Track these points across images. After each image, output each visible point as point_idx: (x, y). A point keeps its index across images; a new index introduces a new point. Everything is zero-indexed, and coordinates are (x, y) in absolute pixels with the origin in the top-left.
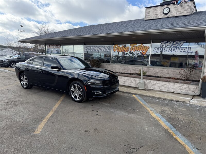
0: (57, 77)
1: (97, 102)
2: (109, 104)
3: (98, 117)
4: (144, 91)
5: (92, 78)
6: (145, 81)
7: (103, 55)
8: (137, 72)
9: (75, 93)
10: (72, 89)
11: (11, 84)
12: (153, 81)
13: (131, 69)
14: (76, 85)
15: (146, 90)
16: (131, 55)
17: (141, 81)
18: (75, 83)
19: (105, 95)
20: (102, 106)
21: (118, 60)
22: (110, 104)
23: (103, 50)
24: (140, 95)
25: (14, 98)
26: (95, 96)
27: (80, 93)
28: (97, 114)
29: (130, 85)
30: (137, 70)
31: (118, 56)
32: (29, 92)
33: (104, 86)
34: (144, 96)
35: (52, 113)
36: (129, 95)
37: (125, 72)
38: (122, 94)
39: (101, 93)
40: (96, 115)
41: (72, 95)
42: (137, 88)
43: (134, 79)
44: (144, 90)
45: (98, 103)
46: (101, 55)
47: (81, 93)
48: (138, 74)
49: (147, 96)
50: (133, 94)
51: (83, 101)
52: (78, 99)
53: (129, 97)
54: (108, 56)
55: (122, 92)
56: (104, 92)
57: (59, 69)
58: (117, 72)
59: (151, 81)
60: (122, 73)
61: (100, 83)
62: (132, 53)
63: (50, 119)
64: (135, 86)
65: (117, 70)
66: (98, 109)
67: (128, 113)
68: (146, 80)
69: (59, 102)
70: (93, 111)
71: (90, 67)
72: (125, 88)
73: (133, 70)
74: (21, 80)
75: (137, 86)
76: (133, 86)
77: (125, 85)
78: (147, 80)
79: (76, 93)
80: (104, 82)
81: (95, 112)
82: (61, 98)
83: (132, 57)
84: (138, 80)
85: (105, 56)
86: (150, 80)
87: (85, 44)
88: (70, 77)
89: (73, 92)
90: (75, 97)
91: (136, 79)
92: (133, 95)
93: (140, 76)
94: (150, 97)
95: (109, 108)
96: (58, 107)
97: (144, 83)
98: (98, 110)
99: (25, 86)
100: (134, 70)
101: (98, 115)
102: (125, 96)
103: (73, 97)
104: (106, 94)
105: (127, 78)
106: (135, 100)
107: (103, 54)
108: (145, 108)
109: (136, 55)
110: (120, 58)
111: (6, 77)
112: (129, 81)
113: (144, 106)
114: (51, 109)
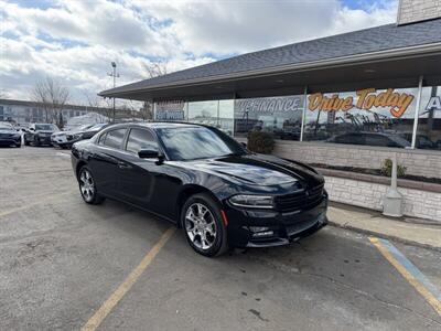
0: (153, 180)
1: (261, 258)
2: (296, 270)
3: (259, 324)
4: (402, 225)
5: (244, 188)
6: (404, 192)
7: (281, 121)
8: (377, 166)
9: (196, 227)
10: (189, 217)
11: (64, 191)
12: (429, 194)
13: (358, 156)
14: (200, 207)
15: (407, 220)
16: (349, 121)
17: (392, 191)
18: (198, 201)
19: (286, 242)
20: (275, 278)
21: (317, 134)
22: (300, 270)
23: (280, 109)
24: (392, 239)
25: (51, 231)
26: (254, 242)
27: (210, 231)
28: (255, 312)
29: (355, 203)
30: (376, 159)
31: (316, 124)
32: (93, 215)
33: (281, 212)
34: (407, 243)
35: (125, 290)
36: (358, 237)
37: (341, 165)
38: (334, 232)
39: (270, 233)
40: (252, 314)
41: (190, 234)
42: (378, 213)
43: (369, 185)
44: (402, 219)
45: (263, 261)
46: (275, 122)
47: (214, 231)
48: (378, 172)
49: (417, 245)
50: (369, 233)
51: (219, 253)
52: (205, 247)
53: (358, 244)
54: (294, 125)
55: (335, 225)
56: (281, 232)
57: (159, 158)
58: (319, 165)
59: (424, 194)
60: (333, 168)
61: (267, 202)
62: (351, 117)
63: (111, 318)
64: (371, 207)
65: (318, 160)
66: (262, 288)
67: (366, 319)
68: (406, 190)
69: (156, 249)
70: (244, 294)
71: (246, 154)
72: (343, 212)
73: (365, 159)
74: (81, 183)
75: (378, 207)
76: (365, 205)
77: (342, 200)
78: (411, 191)
79: (200, 228)
80: (282, 199)
81: (249, 302)
82: (165, 236)
83: (352, 125)
84: (382, 188)
85: (287, 123)
86: (419, 192)
87: (238, 97)
88: (186, 181)
89: (192, 225)
90: (198, 238)
91: (375, 186)
92: (373, 240)
93: (388, 179)
94: (428, 247)
95: (295, 287)
96: (148, 268)
97: (402, 199)
98: (261, 292)
99: (89, 199)
100: (368, 160)
101: (258, 314)
102: (345, 239)
103: (192, 238)
104: (287, 237)
105: (349, 182)
106: (381, 258)
107: (283, 121)
108: (423, 297)
109: (361, 121)
110: (323, 127)
111: (64, 173)
112: (354, 192)
113: (419, 289)
114: (127, 274)
